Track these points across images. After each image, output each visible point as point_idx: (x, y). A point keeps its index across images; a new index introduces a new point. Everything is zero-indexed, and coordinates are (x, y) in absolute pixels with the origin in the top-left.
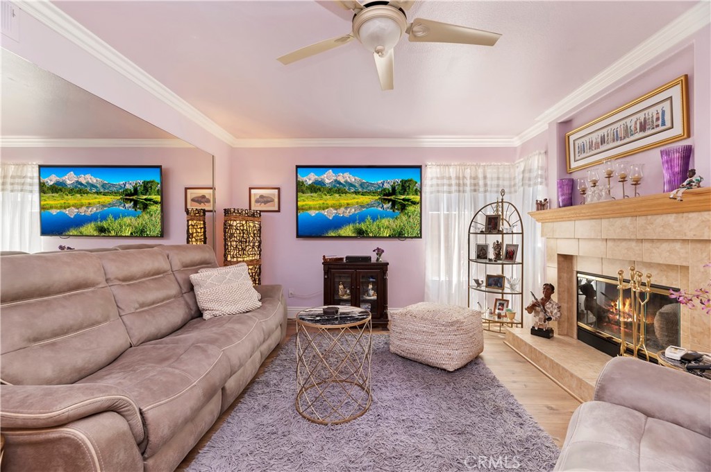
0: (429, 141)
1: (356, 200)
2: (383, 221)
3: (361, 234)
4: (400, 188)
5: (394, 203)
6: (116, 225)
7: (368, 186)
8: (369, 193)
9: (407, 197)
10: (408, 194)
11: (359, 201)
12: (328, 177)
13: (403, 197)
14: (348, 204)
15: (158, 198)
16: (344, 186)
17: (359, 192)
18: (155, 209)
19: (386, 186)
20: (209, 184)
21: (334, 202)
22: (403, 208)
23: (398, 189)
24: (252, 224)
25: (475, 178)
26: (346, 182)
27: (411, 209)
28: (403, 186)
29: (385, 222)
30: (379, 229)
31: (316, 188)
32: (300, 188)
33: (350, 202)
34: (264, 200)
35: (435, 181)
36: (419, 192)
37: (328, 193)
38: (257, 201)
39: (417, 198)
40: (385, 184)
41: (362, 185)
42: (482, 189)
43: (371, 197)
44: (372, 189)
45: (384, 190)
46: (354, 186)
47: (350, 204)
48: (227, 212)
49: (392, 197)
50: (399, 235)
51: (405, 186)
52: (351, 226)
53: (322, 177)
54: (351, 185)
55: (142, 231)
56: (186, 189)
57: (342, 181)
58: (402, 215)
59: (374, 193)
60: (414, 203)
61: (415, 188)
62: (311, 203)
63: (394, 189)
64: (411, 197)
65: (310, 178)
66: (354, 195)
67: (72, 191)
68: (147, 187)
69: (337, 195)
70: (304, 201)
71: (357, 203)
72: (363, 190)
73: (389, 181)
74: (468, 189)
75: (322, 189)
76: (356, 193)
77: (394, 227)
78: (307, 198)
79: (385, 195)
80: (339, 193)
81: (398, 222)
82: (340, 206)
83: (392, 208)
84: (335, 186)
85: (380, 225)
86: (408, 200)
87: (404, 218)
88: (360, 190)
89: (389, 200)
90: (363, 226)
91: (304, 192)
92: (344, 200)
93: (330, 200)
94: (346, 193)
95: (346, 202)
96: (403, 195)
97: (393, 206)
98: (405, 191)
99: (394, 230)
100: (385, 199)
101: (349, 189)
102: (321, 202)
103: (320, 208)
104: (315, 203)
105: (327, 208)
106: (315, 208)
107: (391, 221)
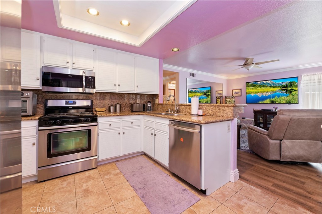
1: (271, 90)
2: (282, 97)
3: (273, 102)
4: (289, 85)
6: (202, 101)
7: (276, 84)
8: (276, 87)
9: (292, 88)
10: (293, 87)
11: (272, 90)
13: (290, 88)
14: (267, 91)
15: (210, 94)
16: (266, 84)
17: (272, 87)
18: (210, 96)
19: (283, 84)
20: (221, 90)
21: (261, 90)
22: (291, 92)
24: (232, 100)
27: (294, 93)
28: (290, 84)
29: (283, 98)
30: (281, 100)
31: (254, 85)
33: (268, 90)
34: (236, 93)
35: (305, 82)
37: (259, 87)
38: (234, 93)
39: (296, 89)
40: (283, 83)
41: (273, 84)
43: (277, 88)
44: (278, 85)
46: (270, 84)
48: (225, 97)
49: (286, 88)
50: (289, 103)
51: (291, 84)
52: (269, 100)
55: (207, 102)
56: (216, 91)
58: (290, 95)
59: (278, 87)
60: (295, 90)
61: (296, 85)
62: (252, 91)
63: (286, 85)
64: (294, 88)
66: (270, 88)
67: (194, 93)
68: (208, 91)
69: (263, 88)
70: (249, 90)
71: (271, 91)
72: (274, 86)
73: (285, 82)
75: (256, 85)
76: (271, 87)
77: (287, 100)
78: (250, 89)
79: (283, 88)
80: (264, 87)
81: (288, 98)
82: (264, 92)
83: (286, 93)
84: (262, 84)
85: (281, 99)
86: (293, 89)
87: (291, 96)
88: (272, 86)
89: (285, 90)
90: (274, 100)
91: (249, 87)
92: (266, 89)
93: (260, 90)
94: (266, 87)
95: (266, 90)
96: (291, 87)
97: (286, 91)
98: (292, 86)
99: (287, 101)
100: (283, 89)
101: (268, 85)
102: (256, 90)
103: (256, 93)
104: (254, 91)
105: (259, 93)
106: (253, 93)
107: (286, 97)
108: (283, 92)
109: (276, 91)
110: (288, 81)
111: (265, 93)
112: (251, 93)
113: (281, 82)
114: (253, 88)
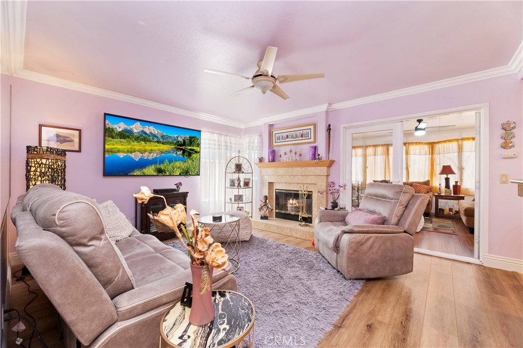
0: (204, 117)
1: (158, 148)
2: (176, 163)
3: (160, 172)
4: (188, 142)
5: (184, 151)
7: (167, 138)
8: (168, 143)
9: (193, 148)
10: (193, 146)
11: (160, 148)
12: (136, 128)
13: (190, 148)
14: (151, 150)
16: (149, 136)
17: (160, 142)
21: (140, 148)
22: (190, 155)
23: (187, 142)
25: (226, 142)
26: (151, 133)
27: (194, 156)
28: (190, 140)
29: (178, 164)
30: (173, 169)
31: (125, 135)
32: (108, 133)
33: (153, 148)
35: (207, 141)
36: (198, 145)
37: (136, 140)
39: (198, 149)
40: (179, 138)
41: (163, 137)
42: (229, 149)
43: (169, 146)
44: (170, 140)
45: (178, 142)
46: (157, 137)
47: (153, 150)
49: (183, 147)
50: (186, 173)
52: (153, 167)
53: (131, 127)
54: (155, 136)
57: (148, 132)
58: (188, 159)
59: (171, 143)
60: (196, 152)
61: (197, 142)
62: (120, 147)
63: (184, 142)
64: (195, 148)
65: (120, 127)
66: (156, 144)
69: (143, 143)
70: (113, 144)
71: (159, 150)
72: (163, 140)
73: (182, 136)
74: (223, 147)
75: (131, 137)
76: (158, 142)
77: (183, 167)
78: (117, 143)
79: (178, 145)
80: (145, 141)
81: (186, 164)
82: (145, 151)
83: (182, 155)
84: (141, 135)
85: (174, 166)
86: (193, 150)
87: (190, 162)
88: (161, 140)
89: (181, 149)
90: (162, 167)
91: (113, 138)
92: (148, 146)
93: (137, 146)
94: (150, 141)
95: (150, 148)
96: (190, 146)
97: (183, 153)
98: (192, 143)
99: (183, 170)
100: (178, 148)
101: (153, 139)
102: (129, 147)
103: (128, 151)
104: (124, 147)
105: (134, 152)
106: (123, 152)
107: (182, 163)
108: (178, 153)
109: (166, 151)
110: (187, 135)
111: (147, 153)
112: (119, 151)
113: (175, 136)
114: (123, 140)
